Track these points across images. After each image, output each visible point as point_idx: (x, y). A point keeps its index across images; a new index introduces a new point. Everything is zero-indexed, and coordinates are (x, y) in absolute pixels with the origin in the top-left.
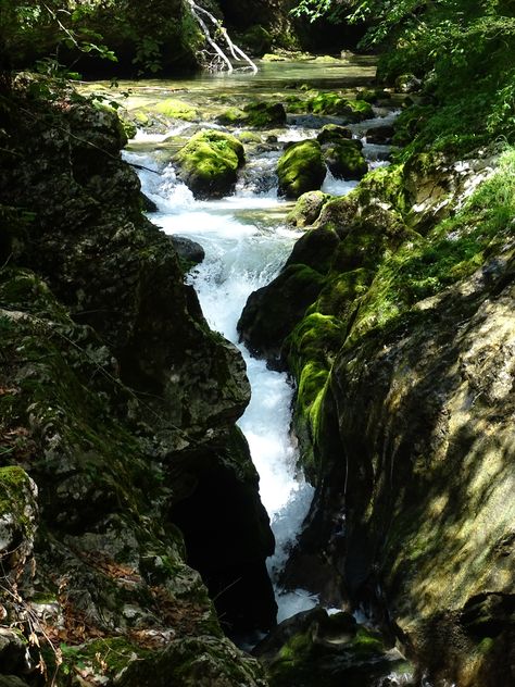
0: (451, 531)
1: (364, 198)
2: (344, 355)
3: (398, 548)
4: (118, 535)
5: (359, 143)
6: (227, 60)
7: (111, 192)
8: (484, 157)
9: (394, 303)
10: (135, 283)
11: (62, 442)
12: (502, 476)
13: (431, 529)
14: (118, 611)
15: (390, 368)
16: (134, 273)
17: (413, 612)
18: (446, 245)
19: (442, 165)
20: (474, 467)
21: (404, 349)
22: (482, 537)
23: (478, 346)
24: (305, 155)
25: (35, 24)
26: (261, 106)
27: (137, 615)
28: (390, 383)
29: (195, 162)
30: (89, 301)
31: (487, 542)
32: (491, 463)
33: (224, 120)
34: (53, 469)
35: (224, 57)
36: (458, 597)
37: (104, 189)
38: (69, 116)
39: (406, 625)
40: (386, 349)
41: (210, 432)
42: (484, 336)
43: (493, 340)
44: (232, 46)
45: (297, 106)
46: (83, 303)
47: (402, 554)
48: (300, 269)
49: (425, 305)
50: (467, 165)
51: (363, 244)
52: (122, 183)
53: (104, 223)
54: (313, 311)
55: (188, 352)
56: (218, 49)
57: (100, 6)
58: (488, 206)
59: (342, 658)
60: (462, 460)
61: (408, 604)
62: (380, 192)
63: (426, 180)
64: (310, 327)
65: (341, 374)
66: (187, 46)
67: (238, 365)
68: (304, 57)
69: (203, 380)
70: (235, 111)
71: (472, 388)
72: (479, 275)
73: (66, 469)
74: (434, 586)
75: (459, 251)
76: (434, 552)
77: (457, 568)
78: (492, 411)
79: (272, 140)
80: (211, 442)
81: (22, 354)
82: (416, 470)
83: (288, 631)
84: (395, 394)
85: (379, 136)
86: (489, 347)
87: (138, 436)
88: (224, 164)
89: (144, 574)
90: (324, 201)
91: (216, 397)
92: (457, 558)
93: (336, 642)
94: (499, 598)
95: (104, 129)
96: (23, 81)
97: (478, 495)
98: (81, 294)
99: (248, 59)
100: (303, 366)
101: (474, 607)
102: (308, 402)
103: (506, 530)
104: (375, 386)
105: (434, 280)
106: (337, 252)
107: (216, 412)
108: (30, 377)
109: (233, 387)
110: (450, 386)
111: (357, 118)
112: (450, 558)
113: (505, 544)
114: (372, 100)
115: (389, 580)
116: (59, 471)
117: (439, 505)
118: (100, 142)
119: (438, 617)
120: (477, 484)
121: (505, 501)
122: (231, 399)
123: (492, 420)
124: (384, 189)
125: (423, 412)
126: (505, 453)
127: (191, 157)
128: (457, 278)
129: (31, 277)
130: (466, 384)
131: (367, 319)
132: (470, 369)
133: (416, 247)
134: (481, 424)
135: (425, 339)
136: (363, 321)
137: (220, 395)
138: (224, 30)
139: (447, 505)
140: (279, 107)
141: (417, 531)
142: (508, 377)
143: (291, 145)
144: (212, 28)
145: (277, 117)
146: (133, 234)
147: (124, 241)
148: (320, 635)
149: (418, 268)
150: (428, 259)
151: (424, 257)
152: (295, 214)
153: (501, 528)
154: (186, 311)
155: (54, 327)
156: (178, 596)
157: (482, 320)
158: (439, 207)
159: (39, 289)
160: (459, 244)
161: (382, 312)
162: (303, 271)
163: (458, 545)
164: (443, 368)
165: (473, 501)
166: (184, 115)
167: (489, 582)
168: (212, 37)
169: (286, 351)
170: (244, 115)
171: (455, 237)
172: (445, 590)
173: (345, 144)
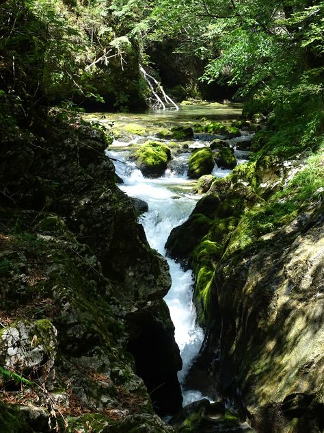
0: (277, 359)
1: (234, 179)
2: (222, 263)
3: (249, 368)
4: (99, 357)
5: (232, 149)
6: (163, 104)
7: (99, 173)
8: (299, 159)
9: (250, 236)
10: (111, 222)
11: (70, 307)
12: (305, 331)
13: (267, 358)
14: (98, 399)
15: (247, 271)
16: (111, 216)
17: (256, 403)
18: (278, 206)
19: (277, 162)
20: (290, 325)
21: (254, 261)
22: (294, 363)
23: (294, 260)
24: (203, 155)
25: (61, 82)
26: (180, 129)
27: (109, 401)
28: (246, 279)
29: (144, 158)
30: (86, 231)
31: (296, 366)
32: (300, 324)
33: (160, 136)
34: (66, 321)
35: (161, 101)
36: (280, 396)
37: (96, 171)
38: (78, 131)
39: (252, 410)
40: (245, 261)
41: (149, 303)
42: (297, 255)
43: (302, 258)
44: (165, 96)
45: (199, 128)
46: (83, 232)
47: (250, 371)
48: (200, 216)
49: (266, 237)
50: (290, 163)
51: (233, 204)
52: (105, 168)
53: (95, 189)
54: (206, 239)
55: (139, 259)
56: (158, 97)
57: (95, 73)
58: (301, 185)
59: (217, 427)
60: (284, 321)
61: (254, 399)
62: (243, 176)
63: (268, 170)
64: (204, 248)
65: (220, 274)
66: (141, 95)
67: (165, 268)
68: (204, 103)
69: (146, 275)
70: (166, 131)
71: (291, 283)
72: (296, 222)
73: (72, 321)
74: (268, 389)
75: (285, 209)
76: (268, 371)
77: (280, 380)
78: (301, 296)
79: (186, 147)
80: (149, 308)
81: (50, 258)
82: (259, 326)
83: (188, 411)
84: (249, 285)
85: (243, 146)
86: (300, 261)
87: (111, 304)
88: (160, 159)
89: (113, 379)
90: (213, 180)
91: (152, 284)
92: (281, 374)
93: (214, 418)
94: (302, 396)
95: (96, 139)
96: (54, 112)
97: (292, 341)
98: (82, 227)
99: (174, 103)
100: (200, 269)
101: (289, 401)
102: (202, 288)
103: (307, 360)
104: (238, 280)
105: (271, 224)
106: (219, 208)
107: (152, 292)
108: (54, 271)
109: (162, 279)
110: (279, 282)
111: (231, 136)
112: (276, 374)
113: (306, 367)
114: (240, 127)
115: (243, 385)
116: (68, 322)
117: (271, 345)
118: (94, 146)
119: (269, 406)
120: (292, 334)
121: (307, 344)
122: (161, 285)
123: (301, 300)
124: (246, 175)
125: (264, 295)
126: (307, 318)
127: (142, 155)
128: (283, 224)
129: (56, 217)
130: (287, 280)
131: (235, 244)
132: (289, 273)
133: (261, 206)
134: (295, 303)
135: (266, 256)
136: (233, 245)
137: (155, 283)
138: (161, 87)
139: (276, 345)
140: (190, 129)
141: (259, 359)
142: (310, 277)
143: (196, 150)
144: (155, 86)
145: (189, 134)
146: (111, 196)
147: (106, 200)
148: (206, 414)
149: (262, 218)
150: (268, 213)
151: (266, 212)
152: (197, 187)
153: (304, 359)
154: (138, 238)
155: (68, 245)
156: (131, 392)
157: (297, 247)
158: (275, 185)
159: (60, 224)
160: (285, 205)
161: (242, 241)
162: (201, 218)
163: (281, 367)
164: (275, 272)
165: (290, 344)
166: (139, 132)
167: (297, 388)
168: (155, 90)
169: (191, 260)
170: (171, 133)
171: (283, 202)
172: (273, 392)
173: (225, 150)
